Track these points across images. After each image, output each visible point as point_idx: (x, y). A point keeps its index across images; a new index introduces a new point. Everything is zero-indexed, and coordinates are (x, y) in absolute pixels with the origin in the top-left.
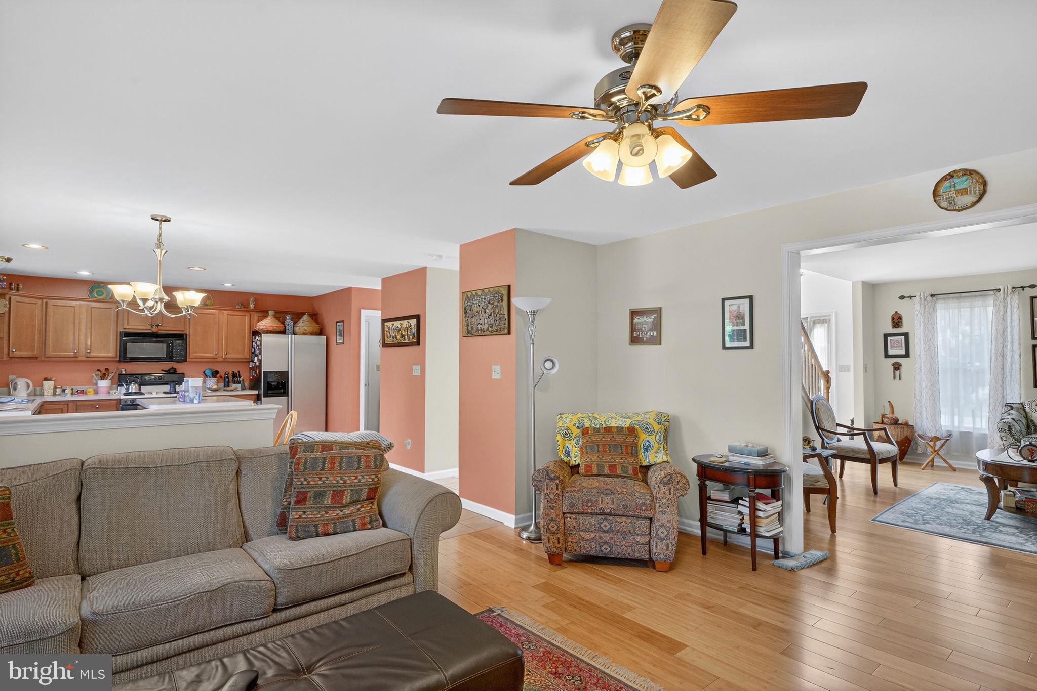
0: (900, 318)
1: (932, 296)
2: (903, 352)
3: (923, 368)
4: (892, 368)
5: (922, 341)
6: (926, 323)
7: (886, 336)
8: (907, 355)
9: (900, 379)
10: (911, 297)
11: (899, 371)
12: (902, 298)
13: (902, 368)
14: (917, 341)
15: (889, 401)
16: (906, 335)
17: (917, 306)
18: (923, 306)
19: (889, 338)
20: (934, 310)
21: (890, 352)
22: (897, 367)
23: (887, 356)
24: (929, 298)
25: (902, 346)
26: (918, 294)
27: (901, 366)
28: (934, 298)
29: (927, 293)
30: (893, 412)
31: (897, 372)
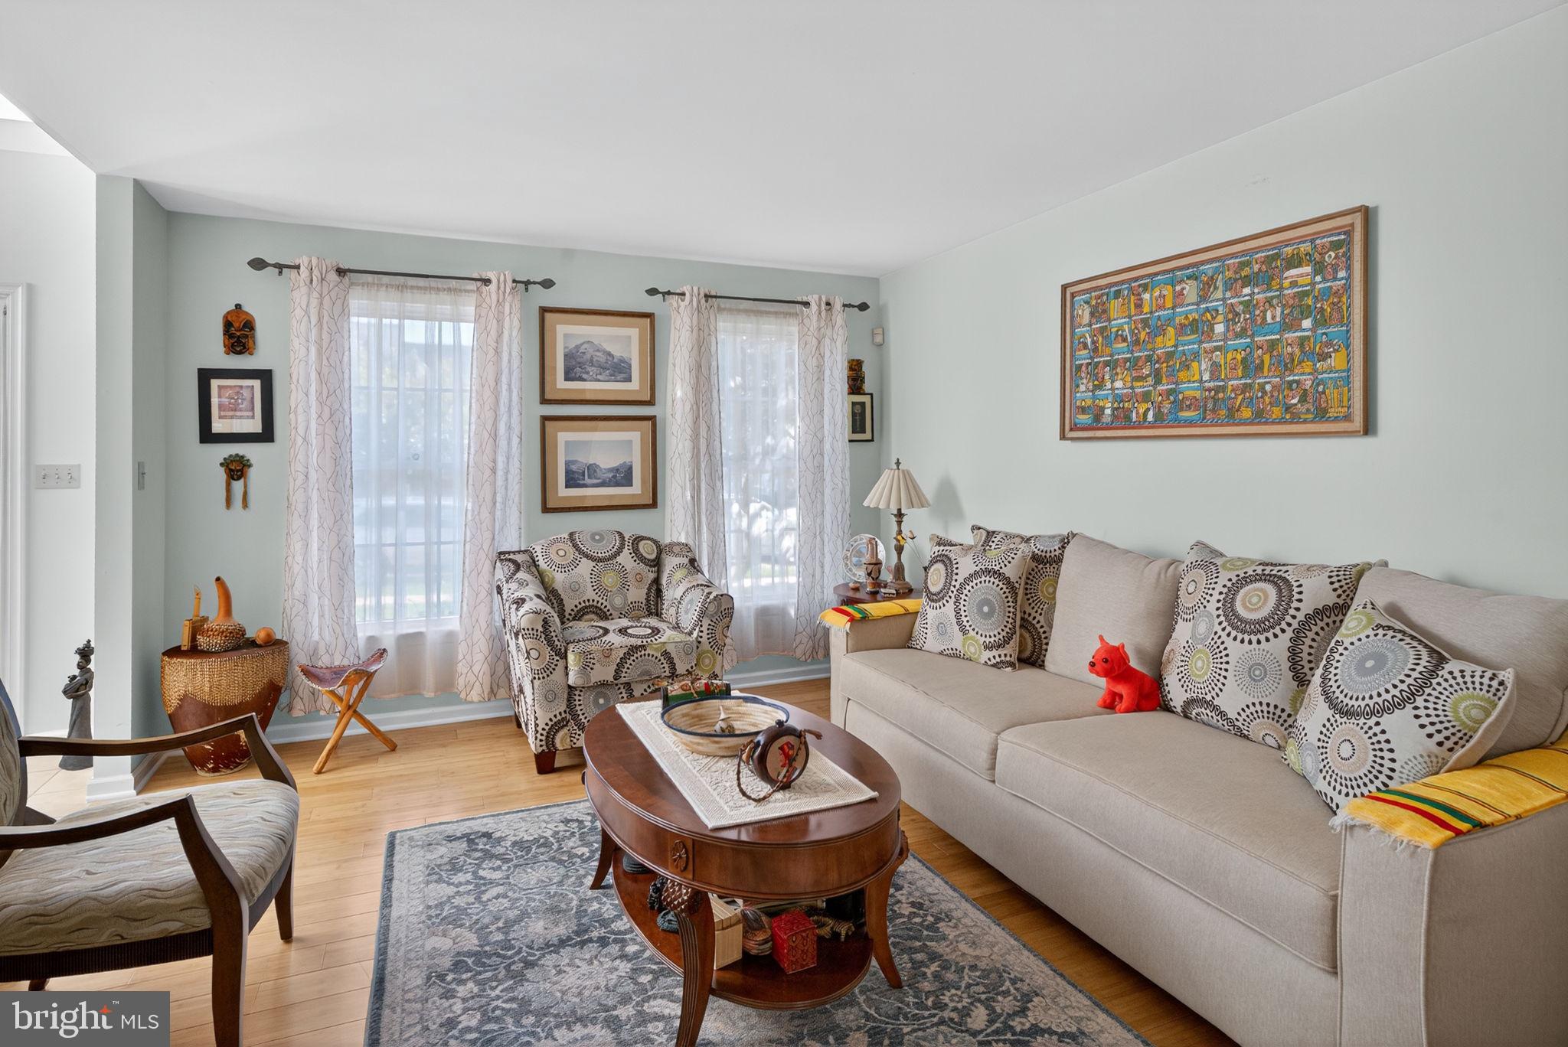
0: (249, 325)
1: (341, 272)
2: (254, 426)
3: (313, 475)
4: (221, 474)
5: (313, 397)
6: (325, 346)
7: (205, 377)
8: (267, 435)
9: (245, 504)
10: (280, 267)
11: (242, 480)
12: (258, 264)
13: (253, 473)
14: (296, 397)
15: (218, 579)
16: (265, 377)
17: (300, 296)
18: (315, 295)
19: (215, 383)
20: (345, 313)
21: (218, 426)
22: (236, 469)
23: (207, 435)
24: (333, 276)
25: (253, 409)
26: (303, 261)
27: (250, 466)
28: (346, 280)
29: (328, 261)
30: (228, 612)
31: (238, 486)
